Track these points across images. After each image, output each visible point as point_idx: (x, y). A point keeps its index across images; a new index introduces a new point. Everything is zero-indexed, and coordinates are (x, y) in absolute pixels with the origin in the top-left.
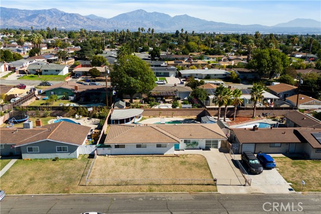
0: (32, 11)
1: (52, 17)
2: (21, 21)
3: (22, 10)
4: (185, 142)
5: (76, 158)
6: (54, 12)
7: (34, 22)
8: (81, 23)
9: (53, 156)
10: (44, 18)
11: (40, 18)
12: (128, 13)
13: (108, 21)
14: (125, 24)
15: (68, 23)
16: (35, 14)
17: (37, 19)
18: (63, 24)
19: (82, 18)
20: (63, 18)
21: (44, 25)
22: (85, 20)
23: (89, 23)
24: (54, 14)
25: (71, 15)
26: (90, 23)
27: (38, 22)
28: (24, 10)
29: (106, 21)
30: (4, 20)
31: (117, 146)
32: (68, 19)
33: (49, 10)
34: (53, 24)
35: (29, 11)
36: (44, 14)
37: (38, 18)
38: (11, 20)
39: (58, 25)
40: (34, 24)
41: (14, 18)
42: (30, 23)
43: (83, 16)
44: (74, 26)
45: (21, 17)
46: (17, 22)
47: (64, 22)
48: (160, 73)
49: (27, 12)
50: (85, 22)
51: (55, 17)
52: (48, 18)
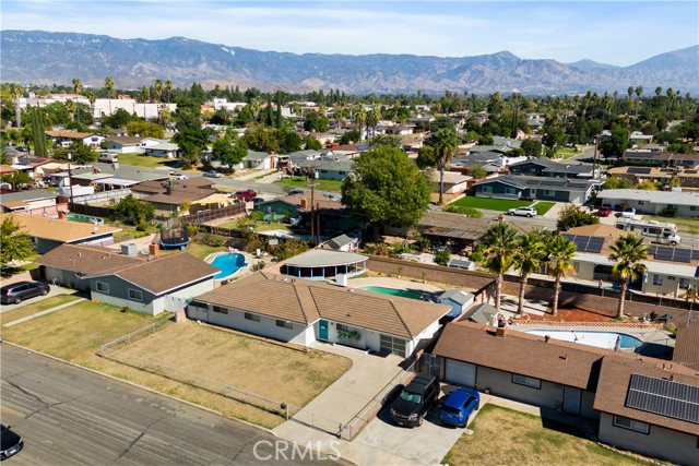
0: (461, 59)
1: (496, 70)
2: (437, 79)
3: (443, 59)
4: (339, 327)
5: (152, 315)
6: (503, 58)
7: (461, 81)
8: (556, 79)
9: (122, 302)
10: (481, 73)
11: (472, 73)
12: (680, 51)
13: (623, 72)
14: (667, 78)
15: (528, 79)
16: (466, 64)
17: (467, 74)
18: (517, 82)
19: (560, 68)
20: (520, 71)
21: (478, 87)
22: (567, 72)
23: (575, 78)
24: (503, 63)
25: (538, 64)
26: (577, 80)
27: (469, 81)
28: (447, 58)
29: (617, 73)
30: (409, 79)
31: (217, 309)
32: (529, 73)
33: (493, 56)
34: (496, 84)
35: (455, 59)
36: (483, 64)
37: (469, 72)
38: (420, 78)
39: (507, 84)
40: (459, 85)
41: (425, 75)
42: (453, 84)
43: (562, 65)
44: (540, 86)
45: (439, 72)
46: (431, 82)
47: (520, 79)
48: (548, 191)
49: (451, 60)
50: (565, 77)
51: (502, 69)
52: (489, 72)
